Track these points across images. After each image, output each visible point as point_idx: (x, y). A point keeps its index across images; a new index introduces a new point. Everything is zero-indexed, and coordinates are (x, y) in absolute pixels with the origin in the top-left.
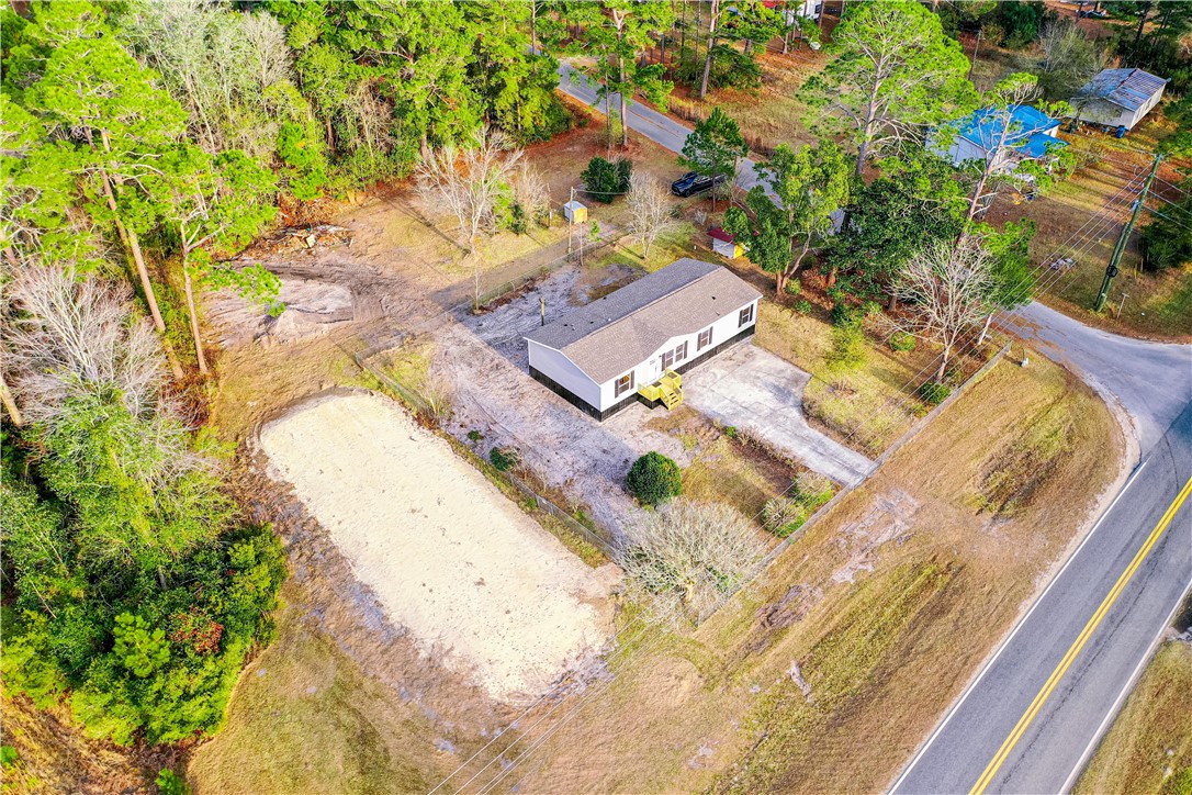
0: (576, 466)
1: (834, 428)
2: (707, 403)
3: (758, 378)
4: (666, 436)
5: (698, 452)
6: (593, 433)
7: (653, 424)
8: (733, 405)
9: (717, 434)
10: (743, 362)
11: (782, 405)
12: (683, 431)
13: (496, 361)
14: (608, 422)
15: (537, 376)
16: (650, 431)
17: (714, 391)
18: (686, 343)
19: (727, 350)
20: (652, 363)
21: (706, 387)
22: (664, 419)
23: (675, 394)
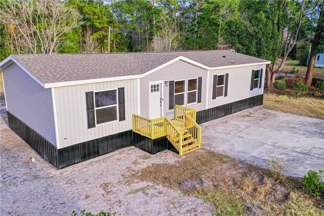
3: (294, 128)
4: (175, 193)
6: (29, 187)
7: (151, 173)
8: (281, 151)
10: (265, 118)
16: (143, 184)
17: (242, 137)
18: (200, 79)
19: (241, 112)
20: (155, 88)
21: (229, 134)
22: (172, 166)
23: (189, 135)
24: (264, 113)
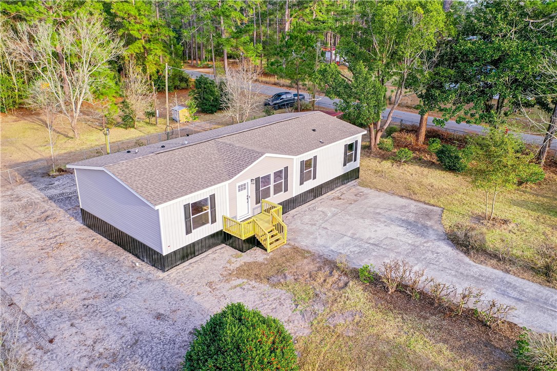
0: (99, 348)
1: (512, 262)
2: (320, 242)
3: (379, 214)
4: (265, 287)
5: (318, 307)
6: (148, 289)
7: (245, 271)
8: (357, 243)
9: (344, 279)
10: (355, 201)
11: (423, 240)
12: (290, 278)
13: (49, 213)
14: (173, 273)
15: (91, 222)
16: (239, 281)
17: (326, 228)
18: (286, 168)
19: (333, 192)
20: (242, 188)
21: (315, 225)
22: (261, 264)
23: (275, 232)
24: (356, 192)
